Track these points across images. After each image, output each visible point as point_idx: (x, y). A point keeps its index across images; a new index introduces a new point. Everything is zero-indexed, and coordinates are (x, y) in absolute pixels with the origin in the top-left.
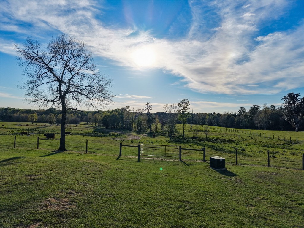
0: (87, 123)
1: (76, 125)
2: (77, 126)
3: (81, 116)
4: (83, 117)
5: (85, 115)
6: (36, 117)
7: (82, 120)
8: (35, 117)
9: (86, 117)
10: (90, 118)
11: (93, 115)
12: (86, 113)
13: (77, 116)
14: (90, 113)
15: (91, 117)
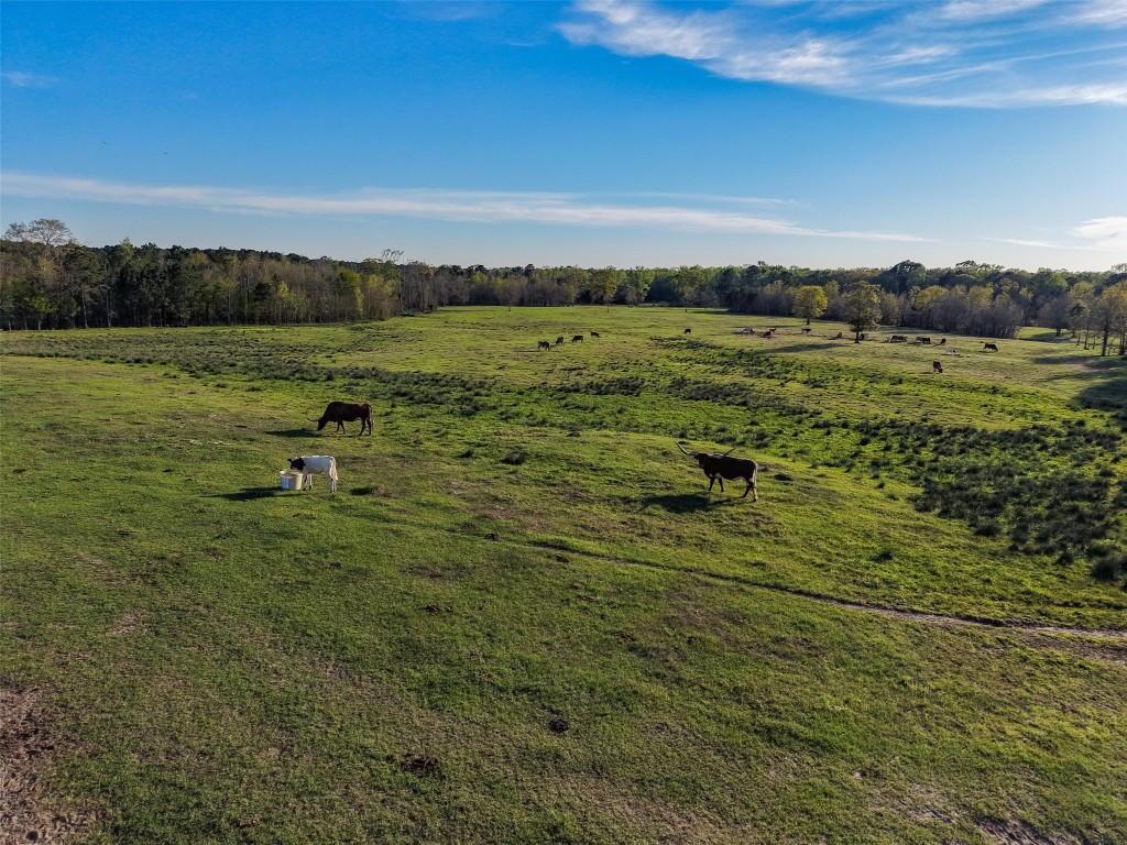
0: (1058, 334)
1: (987, 346)
2: (993, 347)
3: (1031, 295)
4: (1040, 301)
5: (1057, 292)
6: (822, 298)
7: (1035, 317)
8: (818, 298)
9: (1055, 300)
10: (1078, 308)
11: (1098, 291)
12: (1065, 284)
13: (1014, 294)
14: (1084, 285)
15: (1082, 304)
